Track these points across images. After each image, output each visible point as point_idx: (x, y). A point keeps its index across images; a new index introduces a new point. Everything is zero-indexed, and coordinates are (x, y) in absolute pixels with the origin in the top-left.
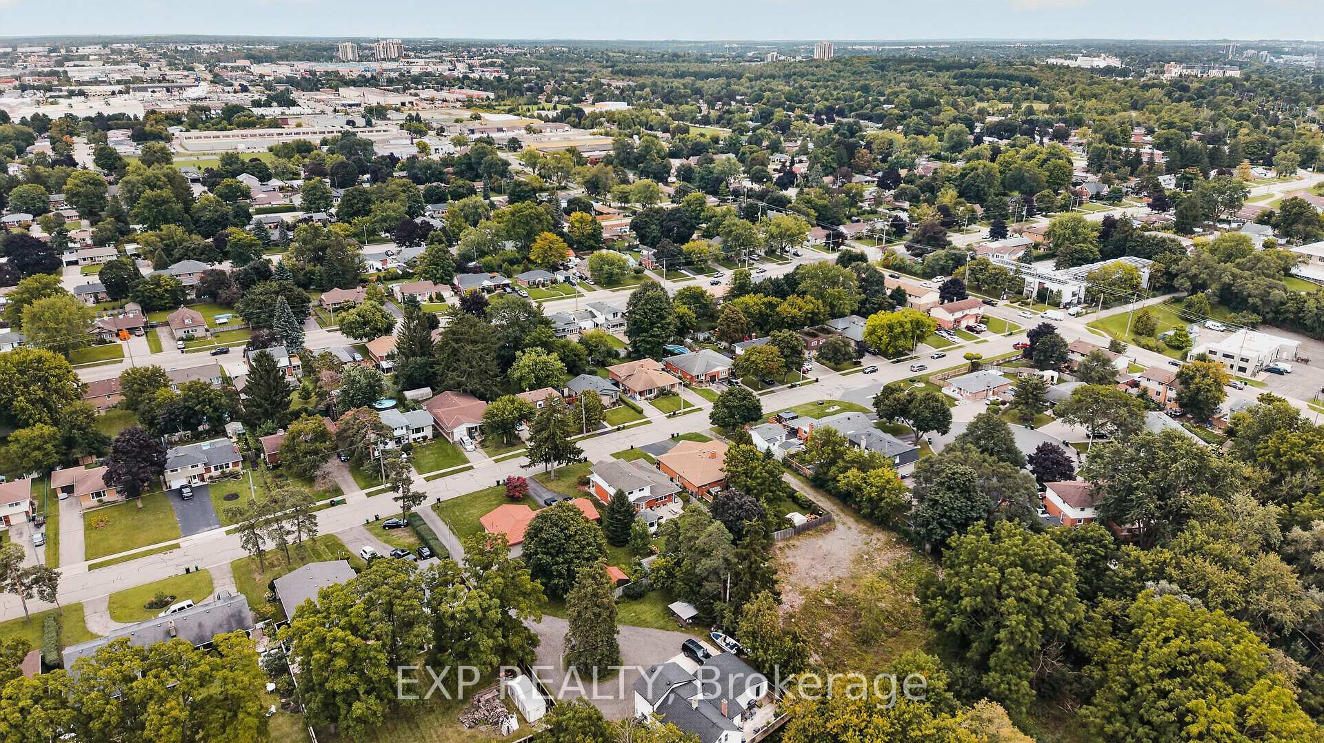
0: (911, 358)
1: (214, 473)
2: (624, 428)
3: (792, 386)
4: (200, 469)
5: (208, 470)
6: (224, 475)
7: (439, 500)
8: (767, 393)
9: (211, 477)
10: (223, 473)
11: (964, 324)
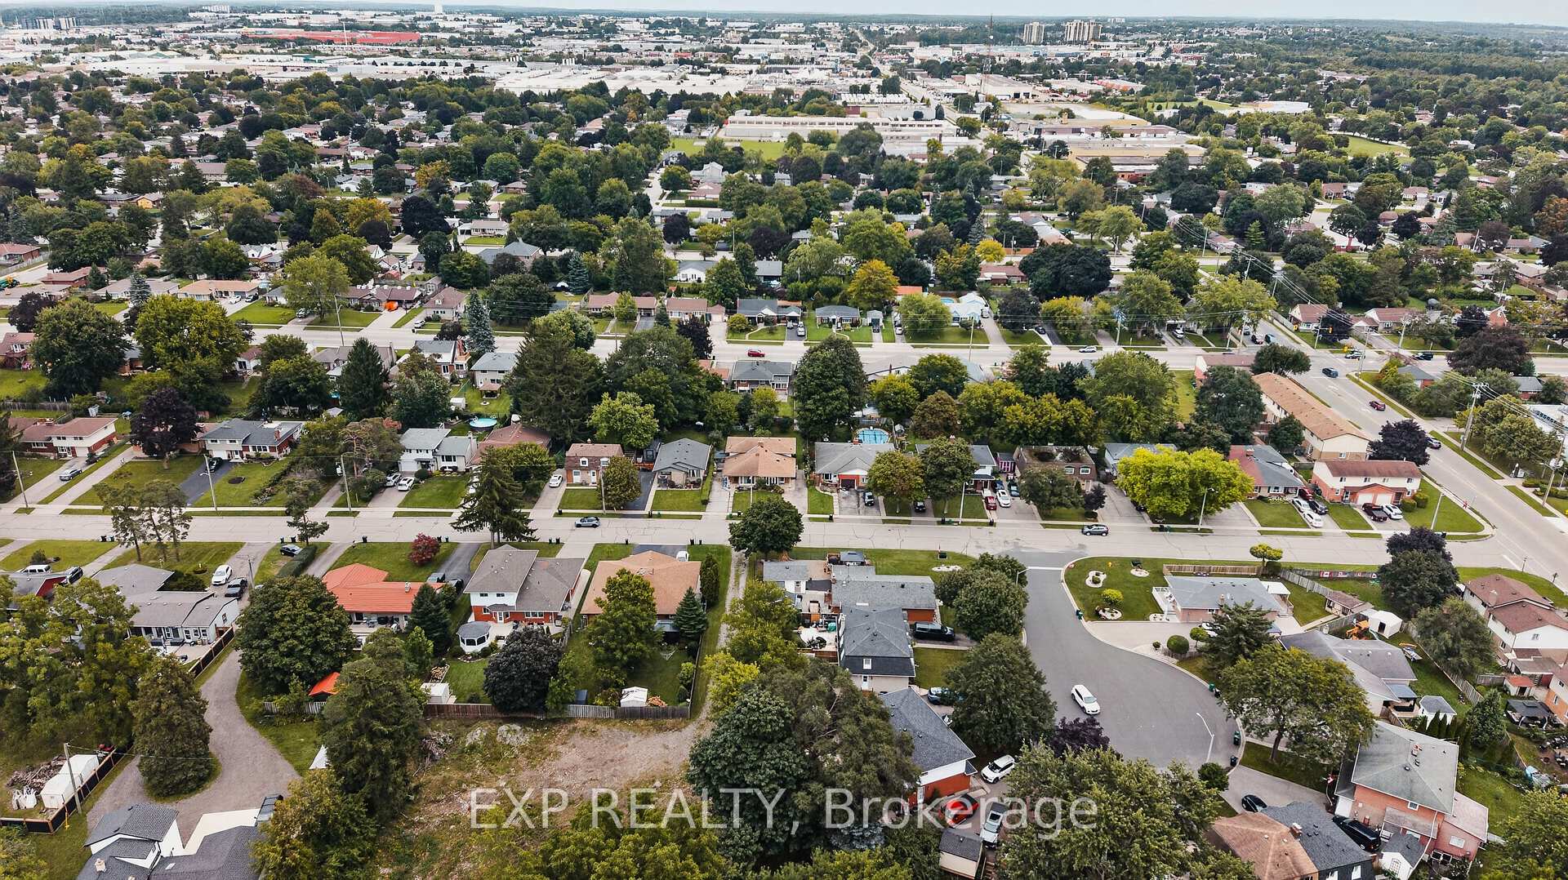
0: (1196, 530)
1: (252, 453)
2: (659, 516)
3: (943, 522)
4: (238, 446)
5: (246, 448)
6: (258, 458)
7: (365, 539)
8: (899, 522)
9: (248, 457)
10: (258, 455)
11: (1364, 498)
